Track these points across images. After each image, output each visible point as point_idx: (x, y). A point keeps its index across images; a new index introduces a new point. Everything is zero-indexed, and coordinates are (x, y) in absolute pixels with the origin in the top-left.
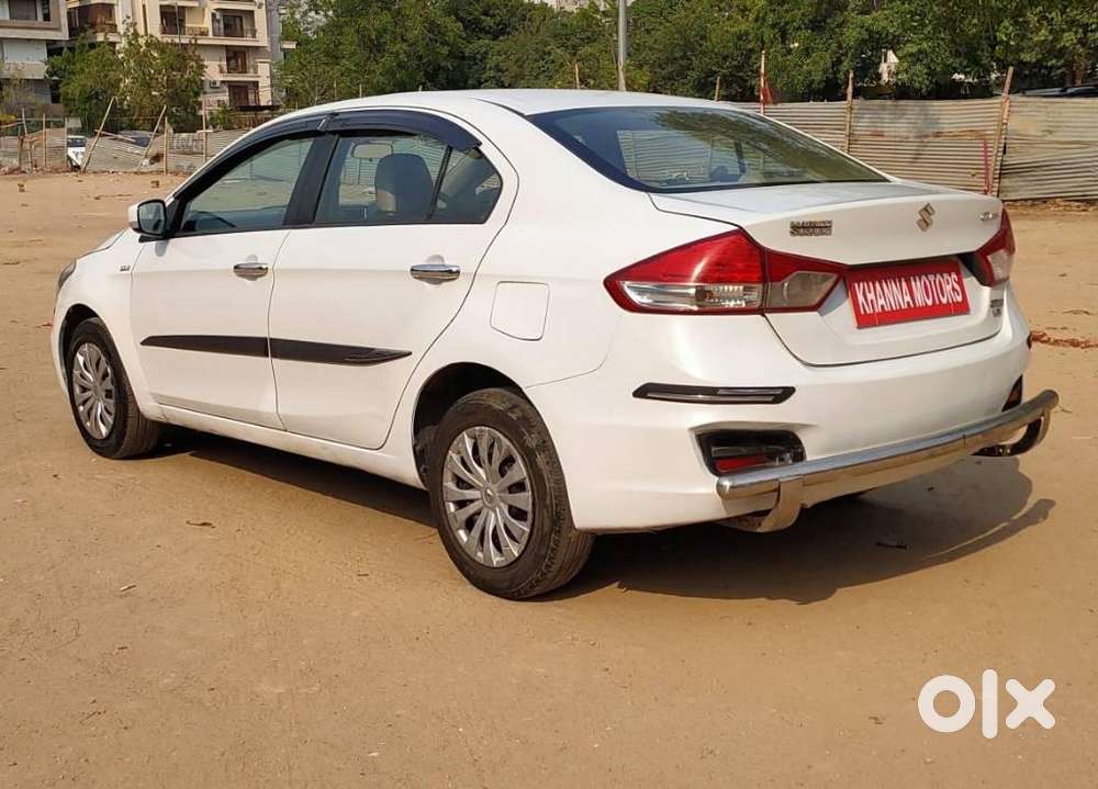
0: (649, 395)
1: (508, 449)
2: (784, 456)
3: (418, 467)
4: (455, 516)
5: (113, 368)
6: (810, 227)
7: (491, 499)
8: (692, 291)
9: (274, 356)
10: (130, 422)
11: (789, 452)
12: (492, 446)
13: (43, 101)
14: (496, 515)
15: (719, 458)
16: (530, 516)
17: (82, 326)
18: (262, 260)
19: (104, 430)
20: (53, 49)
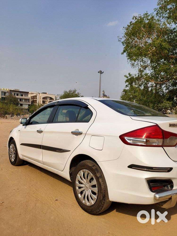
0: (132, 167)
1: (92, 176)
2: (168, 186)
3: (70, 177)
4: (78, 191)
5: (16, 149)
6: (174, 125)
7: (87, 188)
8: (145, 140)
9: (42, 149)
10: (17, 159)
11: (169, 185)
12: (88, 175)
13: (27, 111)
14: (88, 192)
15: (152, 187)
16: (97, 194)
17: (12, 141)
18: (42, 129)
19: (13, 160)
20: (29, 105)
